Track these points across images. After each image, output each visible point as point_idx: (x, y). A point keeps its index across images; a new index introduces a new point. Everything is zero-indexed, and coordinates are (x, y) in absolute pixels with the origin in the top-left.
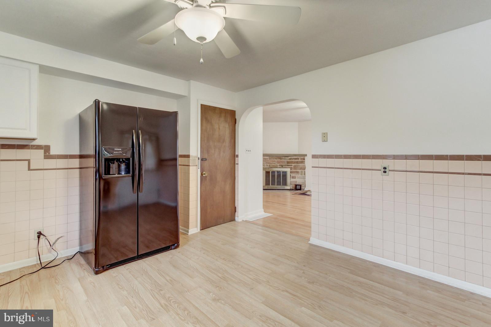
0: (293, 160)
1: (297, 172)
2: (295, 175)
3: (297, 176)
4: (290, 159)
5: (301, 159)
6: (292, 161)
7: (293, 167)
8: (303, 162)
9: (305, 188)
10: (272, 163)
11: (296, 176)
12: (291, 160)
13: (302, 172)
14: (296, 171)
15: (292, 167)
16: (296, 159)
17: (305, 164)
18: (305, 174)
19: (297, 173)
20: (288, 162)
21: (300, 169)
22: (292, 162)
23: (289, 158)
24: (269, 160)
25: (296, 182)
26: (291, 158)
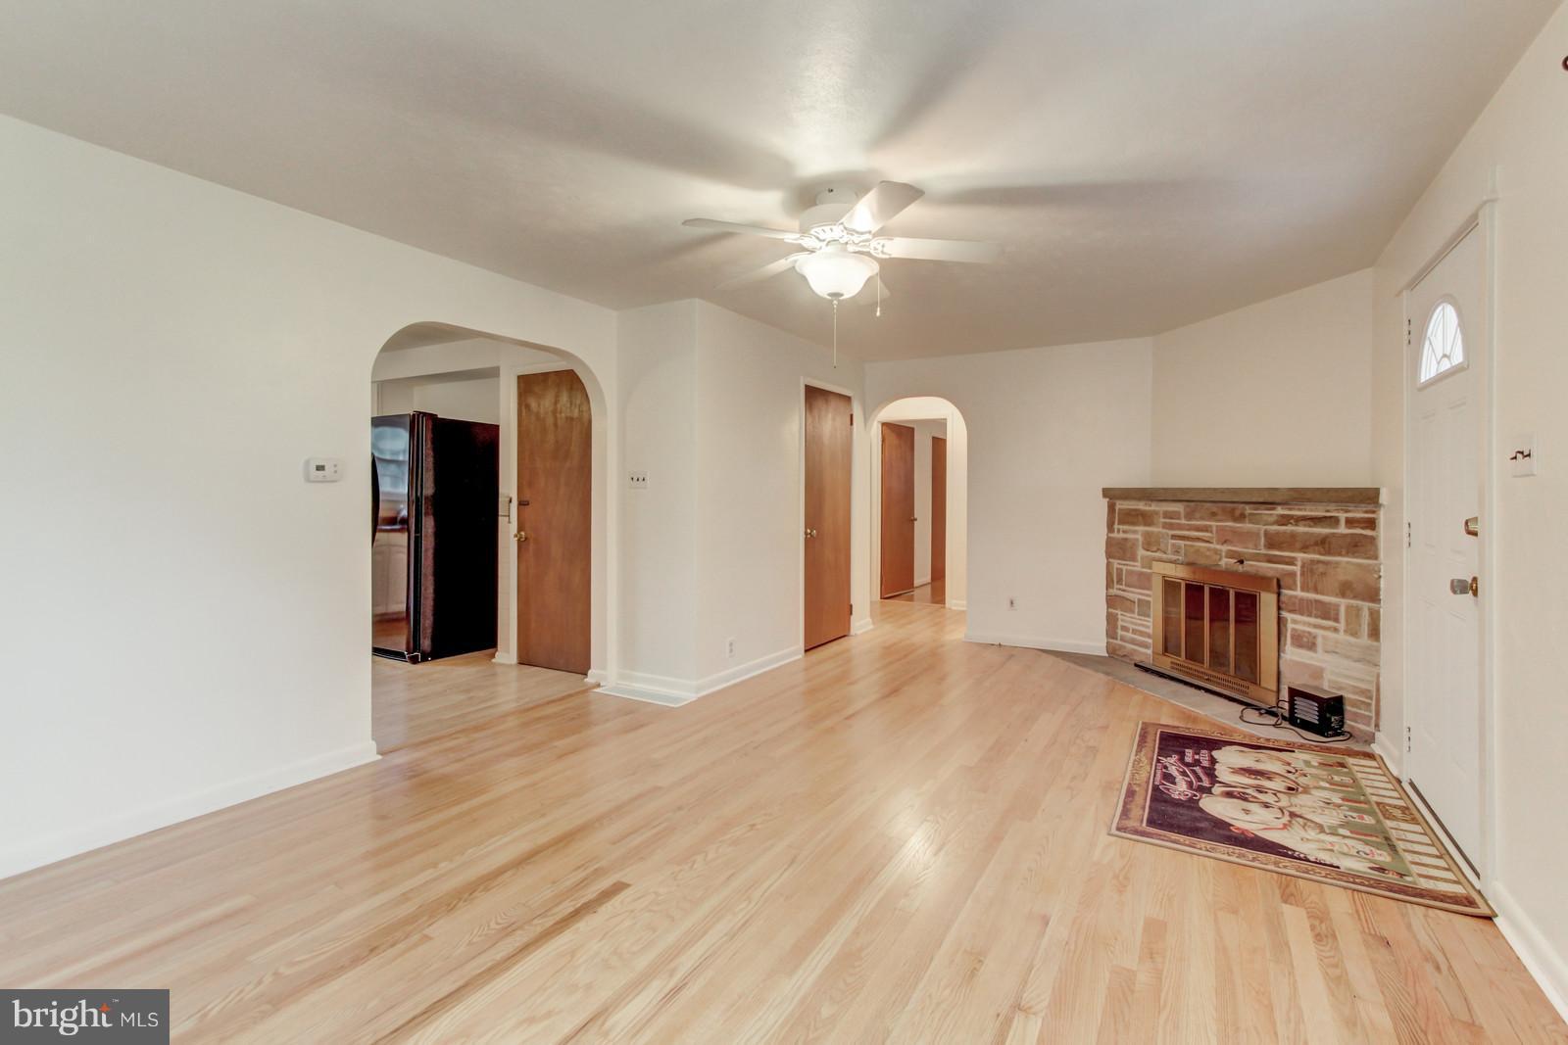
0: (1301, 529)
1: (1327, 613)
2: (1309, 625)
3: (1324, 637)
4: (1284, 520)
5: (1350, 522)
6: (1293, 535)
7: (1297, 569)
8: (1362, 545)
9: (1377, 734)
10: (1198, 539)
11: (1320, 632)
12: (1289, 528)
13: (1354, 614)
14: (1317, 601)
15: (1293, 574)
16: (1316, 521)
17: (1376, 558)
18: (1375, 633)
19: (1325, 617)
20: (1273, 542)
21: (1343, 595)
22: (1290, 541)
23: (1280, 511)
24: (1183, 521)
25: (1318, 673)
26: (1291, 517)
